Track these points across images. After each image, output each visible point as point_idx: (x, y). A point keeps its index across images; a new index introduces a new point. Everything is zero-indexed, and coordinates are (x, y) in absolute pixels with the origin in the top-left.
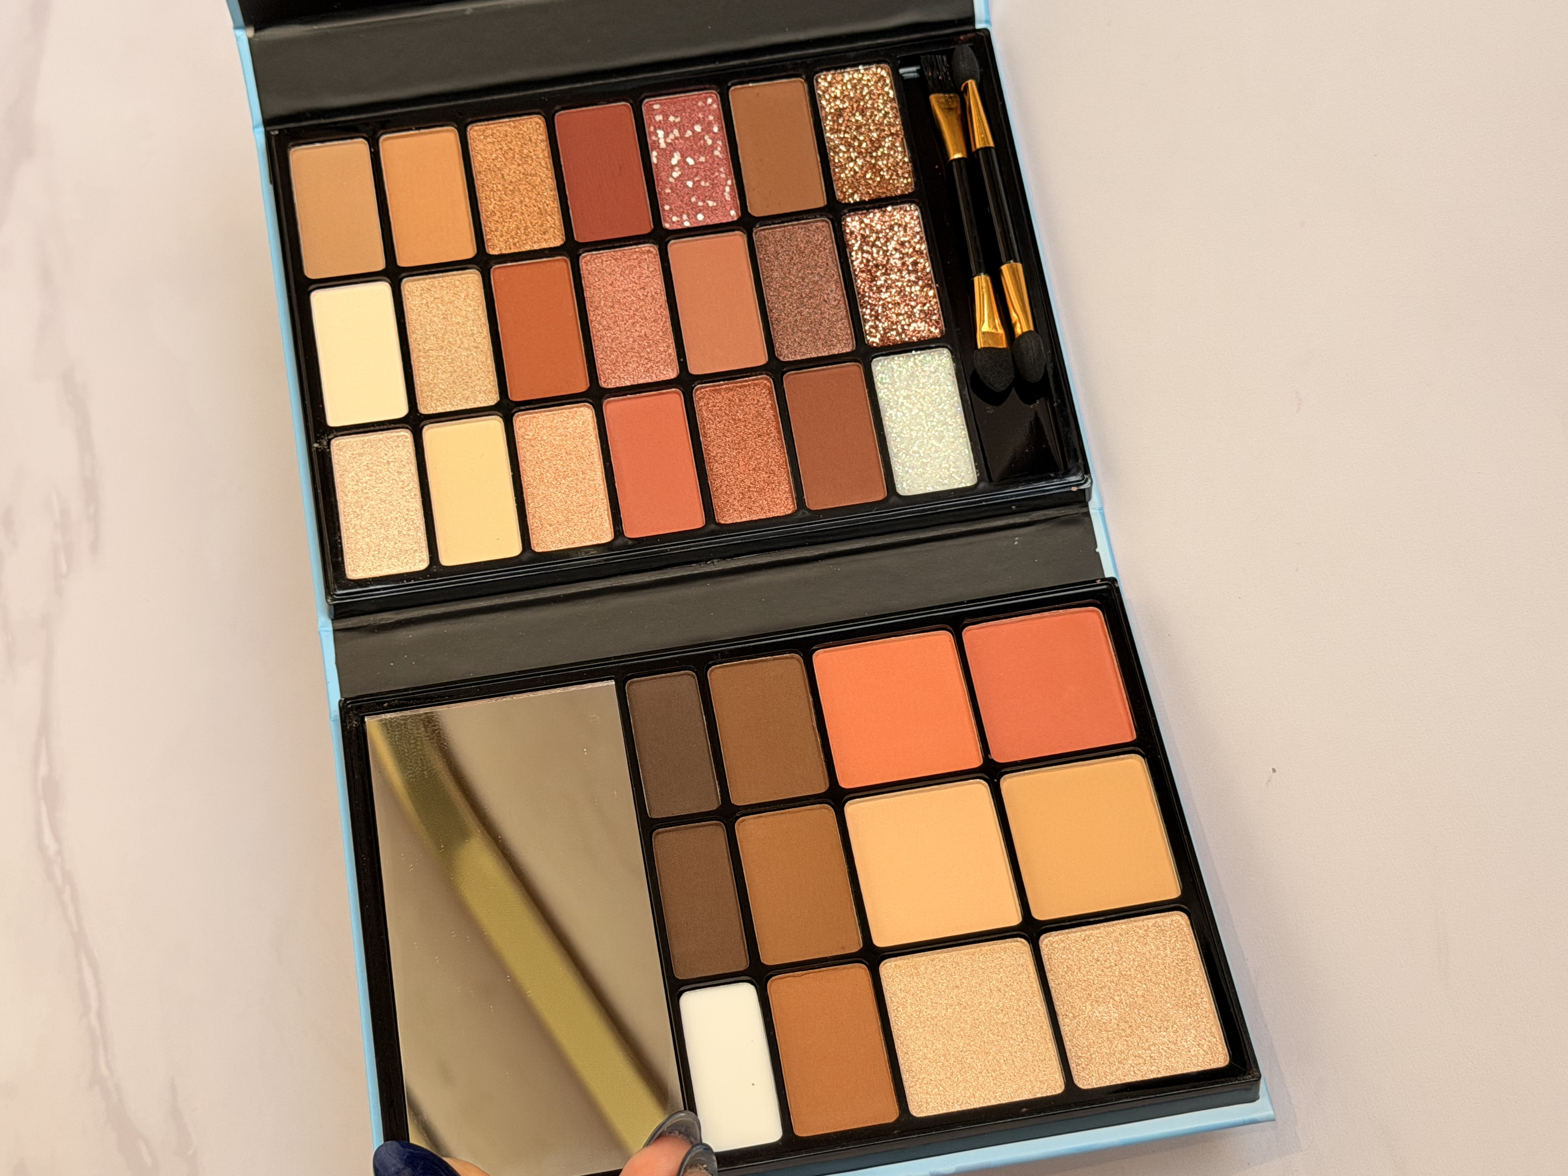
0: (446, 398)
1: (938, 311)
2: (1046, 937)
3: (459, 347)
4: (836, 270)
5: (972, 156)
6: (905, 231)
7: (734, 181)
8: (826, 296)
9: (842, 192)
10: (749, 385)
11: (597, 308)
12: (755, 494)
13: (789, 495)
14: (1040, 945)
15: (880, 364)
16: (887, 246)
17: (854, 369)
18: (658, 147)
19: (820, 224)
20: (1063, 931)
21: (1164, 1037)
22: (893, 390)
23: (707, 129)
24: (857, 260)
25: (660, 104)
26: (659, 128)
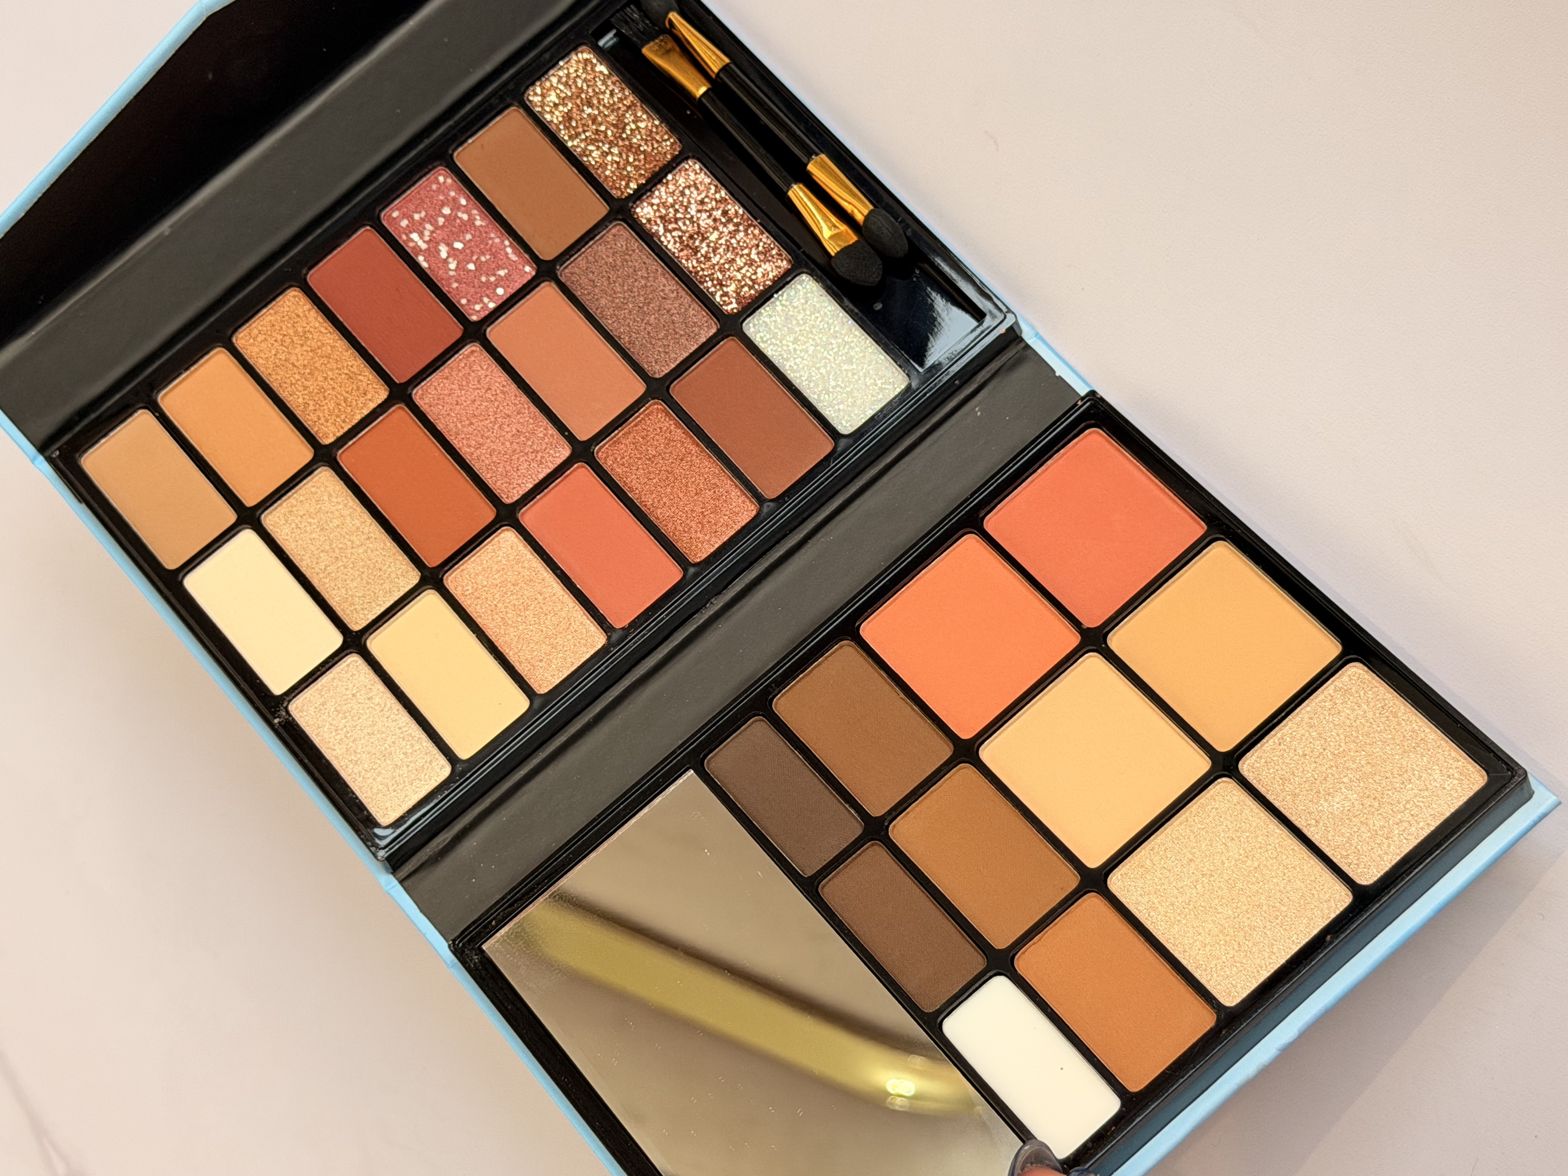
0: (370, 603)
1: (774, 244)
2: (1244, 763)
3: (352, 548)
4: (655, 263)
5: (716, 84)
6: (697, 189)
7: (511, 239)
8: (662, 294)
9: (616, 188)
10: (643, 419)
11: (457, 434)
12: (712, 515)
13: (743, 498)
14: (1243, 774)
15: (751, 325)
16: (689, 213)
17: (729, 345)
18: (421, 250)
19: (614, 231)
20: (1256, 748)
21: (1412, 789)
22: (778, 342)
23: (456, 206)
24: (670, 243)
25: (397, 209)
26: (411, 232)
